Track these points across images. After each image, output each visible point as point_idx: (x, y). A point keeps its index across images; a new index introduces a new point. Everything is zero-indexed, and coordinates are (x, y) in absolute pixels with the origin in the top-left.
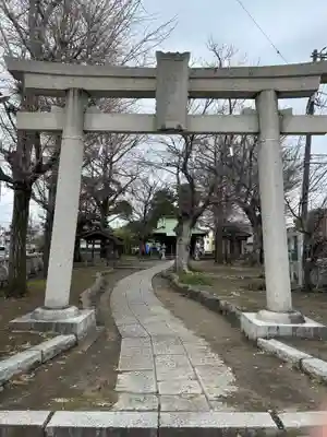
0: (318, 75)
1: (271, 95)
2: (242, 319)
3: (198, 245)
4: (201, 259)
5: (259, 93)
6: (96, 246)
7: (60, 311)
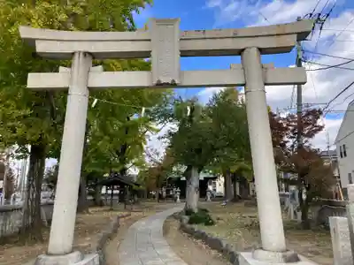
0: (293, 33)
1: (254, 52)
2: (240, 259)
3: (210, 188)
4: (213, 200)
5: (243, 50)
6: (115, 192)
7: (62, 257)
